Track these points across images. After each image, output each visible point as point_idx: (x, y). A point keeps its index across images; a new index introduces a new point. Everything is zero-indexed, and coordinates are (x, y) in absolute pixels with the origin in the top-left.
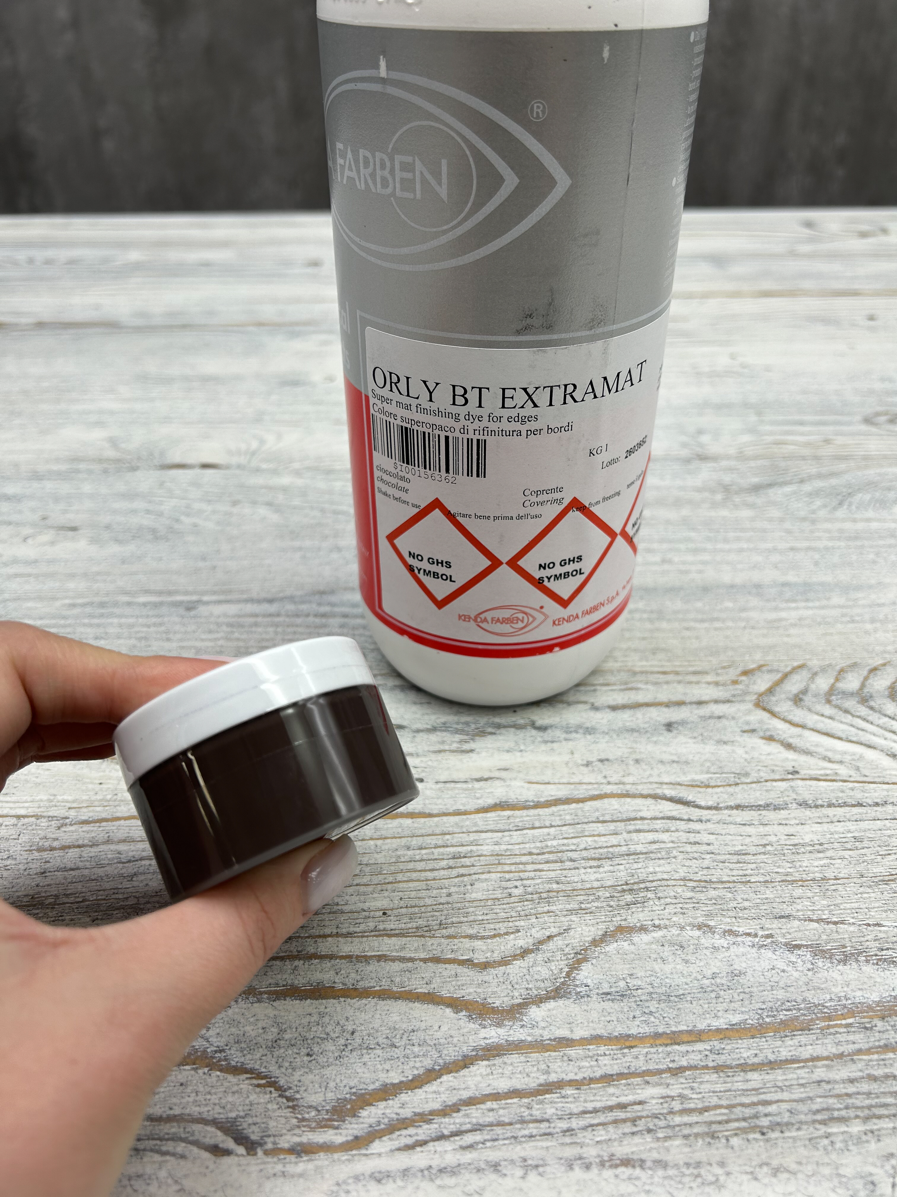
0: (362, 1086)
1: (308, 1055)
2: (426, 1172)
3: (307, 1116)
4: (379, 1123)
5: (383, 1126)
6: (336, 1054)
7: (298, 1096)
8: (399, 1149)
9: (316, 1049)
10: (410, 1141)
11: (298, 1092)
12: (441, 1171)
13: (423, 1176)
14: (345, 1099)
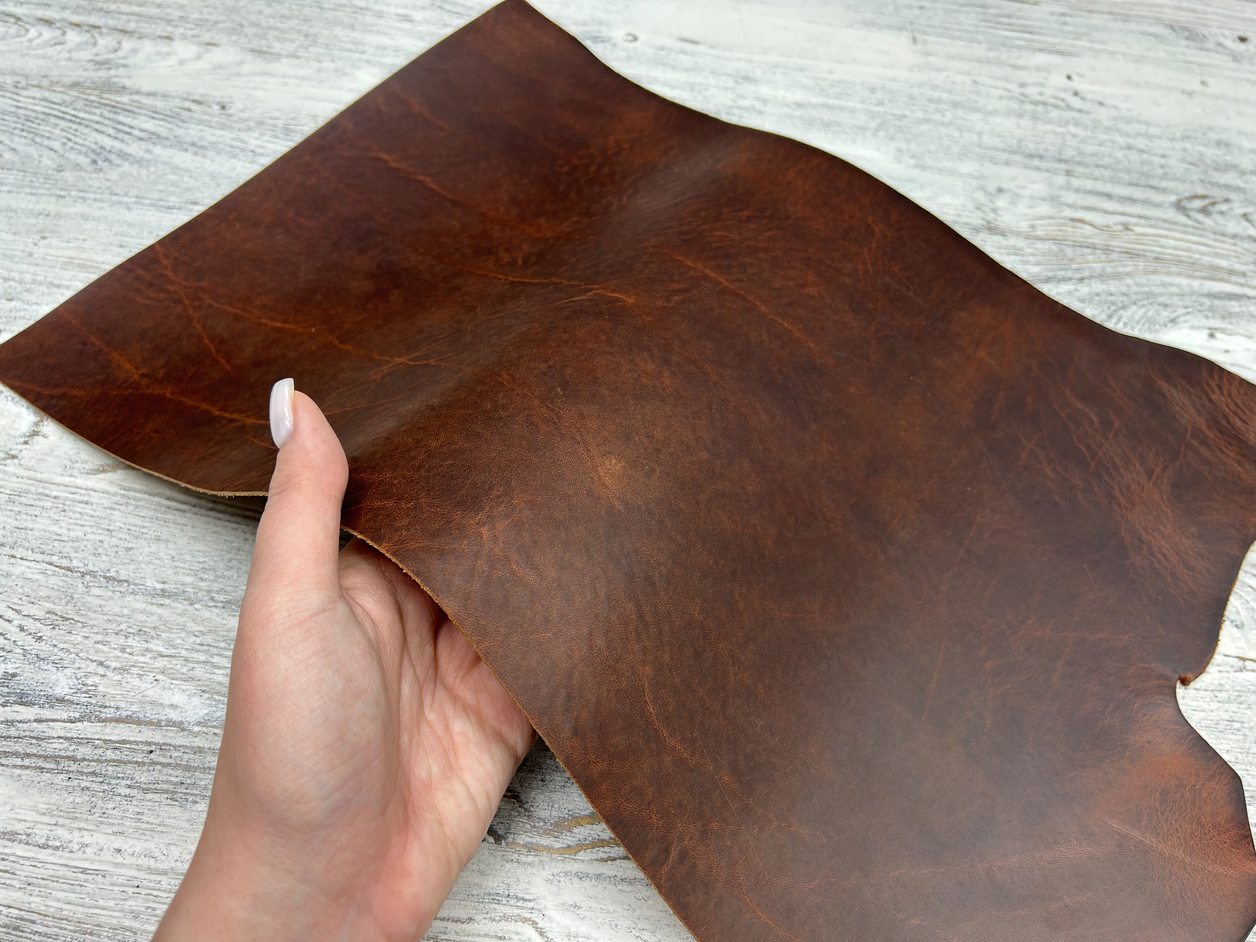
0: (577, 811)
1: (542, 780)
2: (612, 879)
3: (537, 825)
4: (585, 839)
5: (587, 842)
6: (562, 784)
7: (532, 809)
8: (596, 860)
9: (548, 777)
10: (604, 856)
11: (532, 806)
12: (622, 880)
13: (610, 881)
14: (564, 818)
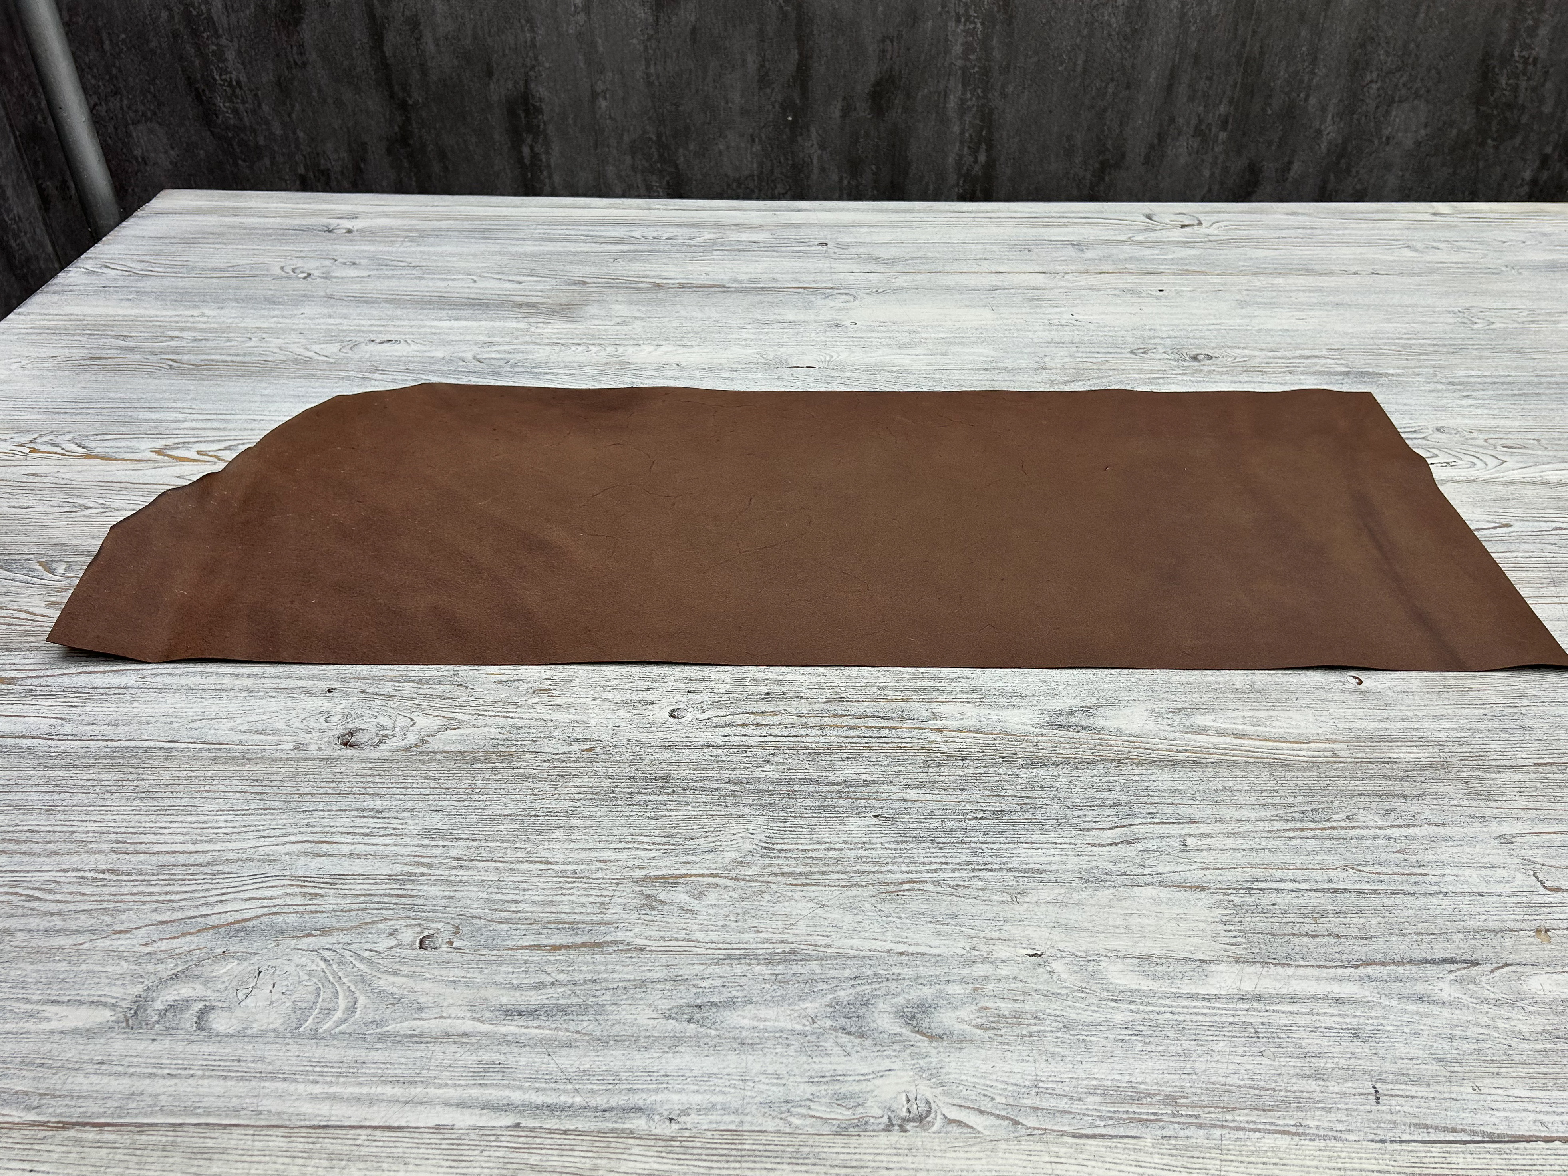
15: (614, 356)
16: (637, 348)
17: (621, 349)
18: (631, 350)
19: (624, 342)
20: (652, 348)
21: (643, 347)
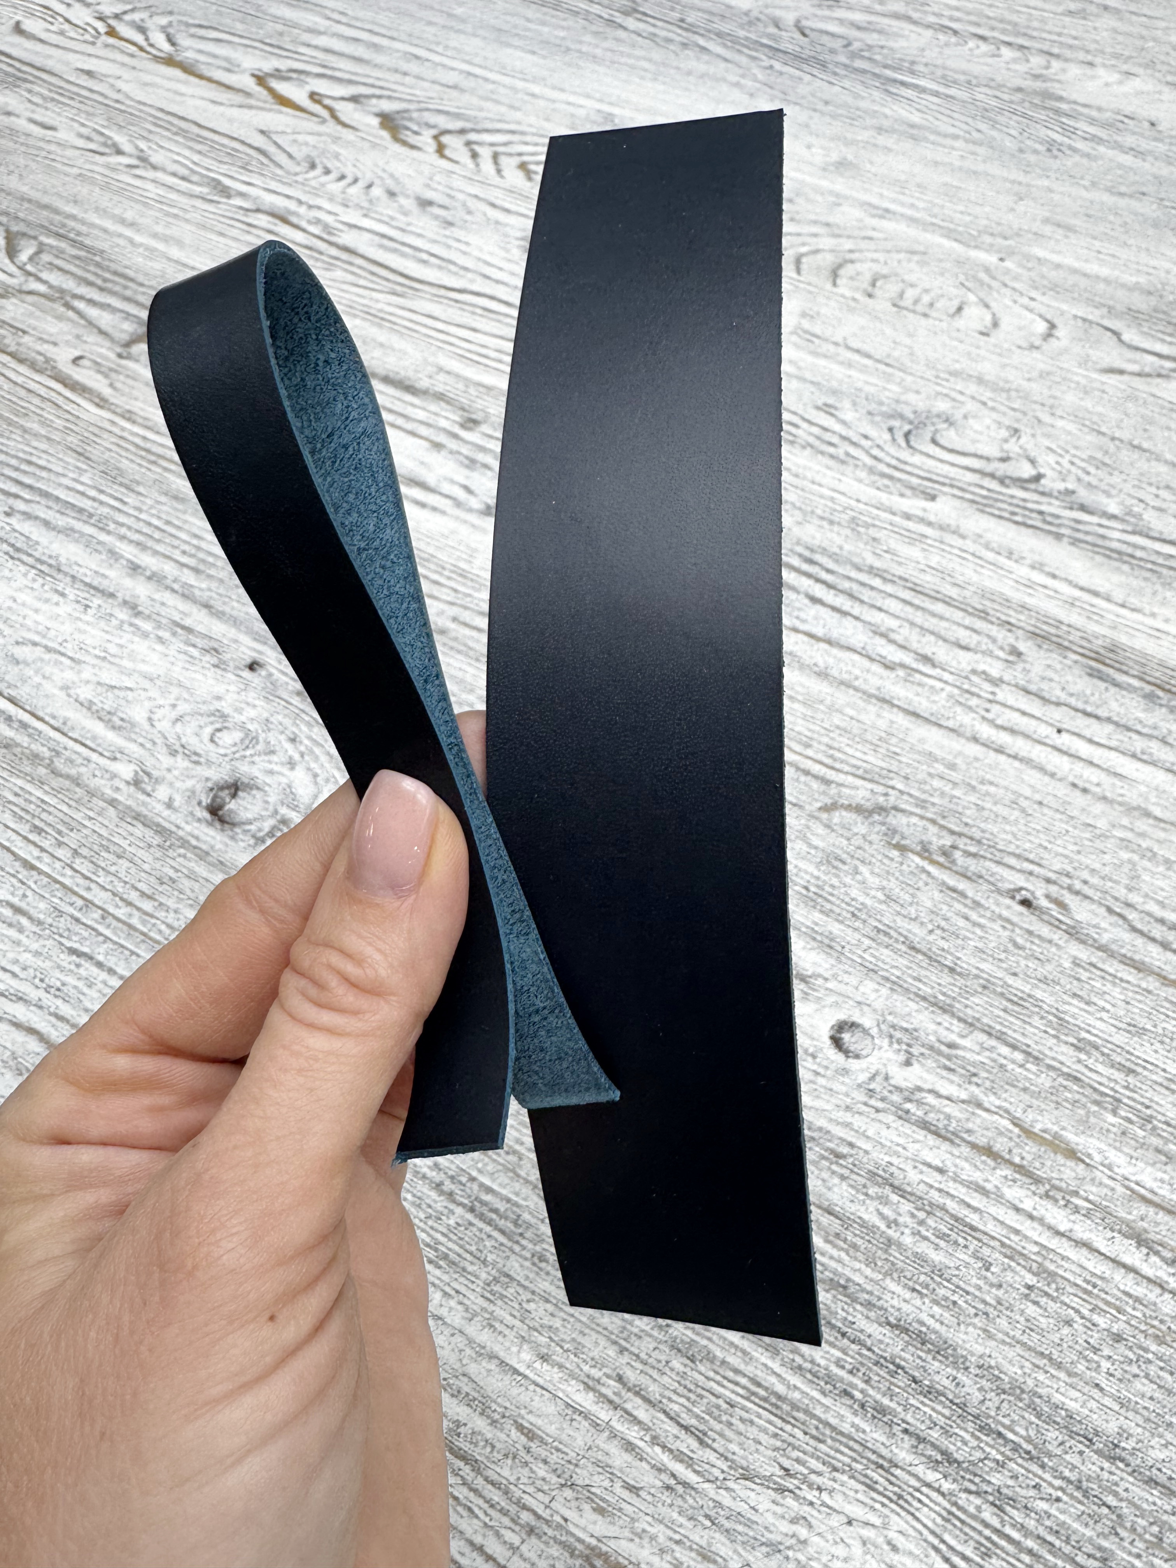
15: (1036, 77)
16: (1089, 71)
17: (1056, 64)
18: (1074, 71)
19: (1068, 53)
20: (1116, 77)
21: (1101, 71)
